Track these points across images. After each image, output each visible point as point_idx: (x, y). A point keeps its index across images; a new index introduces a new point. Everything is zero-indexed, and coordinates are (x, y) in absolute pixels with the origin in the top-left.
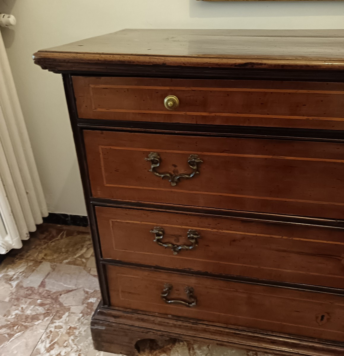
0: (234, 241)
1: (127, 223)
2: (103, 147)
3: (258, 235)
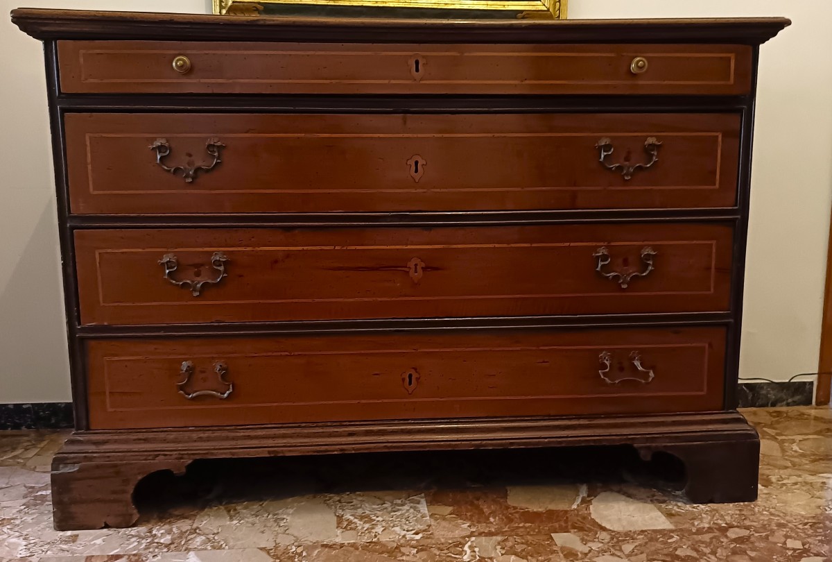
0: (276, 262)
1: (123, 253)
2: (91, 135)
3: (305, 248)
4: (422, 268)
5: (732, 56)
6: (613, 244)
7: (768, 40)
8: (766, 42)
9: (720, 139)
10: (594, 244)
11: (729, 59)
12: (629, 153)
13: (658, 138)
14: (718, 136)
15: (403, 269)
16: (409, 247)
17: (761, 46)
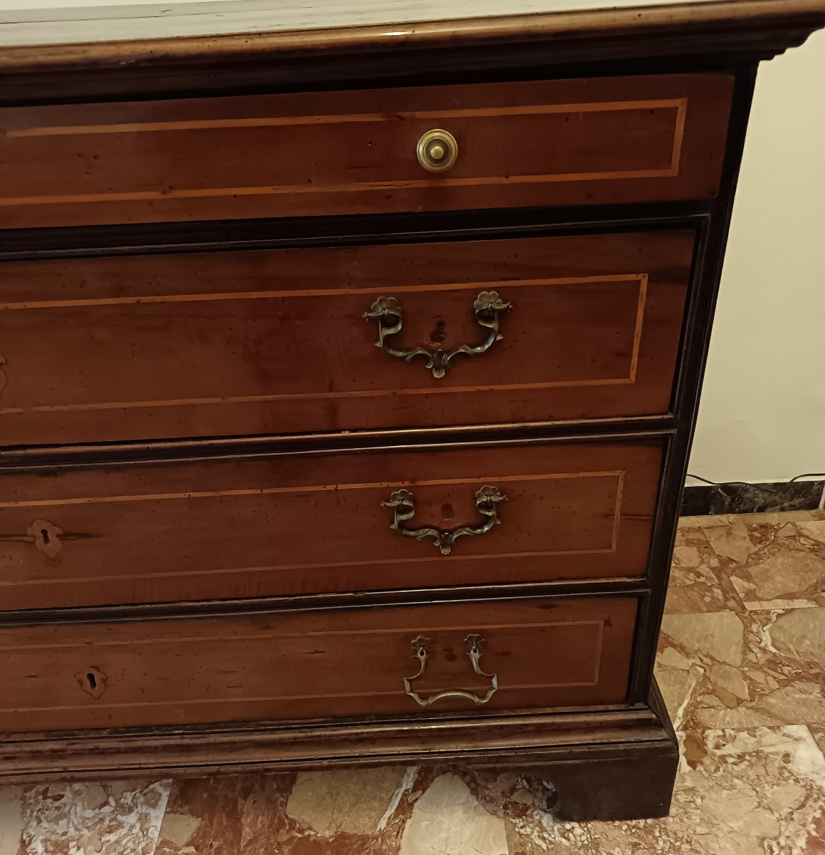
4: (58, 536)
5: (680, 104)
6: (420, 483)
7: (781, 52)
8: (777, 58)
9: (644, 288)
10: (384, 485)
11: (672, 112)
12: (441, 324)
13: (503, 294)
14: (639, 282)
15: (22, 538)
16: (21, 504)
17: (763, 65)
